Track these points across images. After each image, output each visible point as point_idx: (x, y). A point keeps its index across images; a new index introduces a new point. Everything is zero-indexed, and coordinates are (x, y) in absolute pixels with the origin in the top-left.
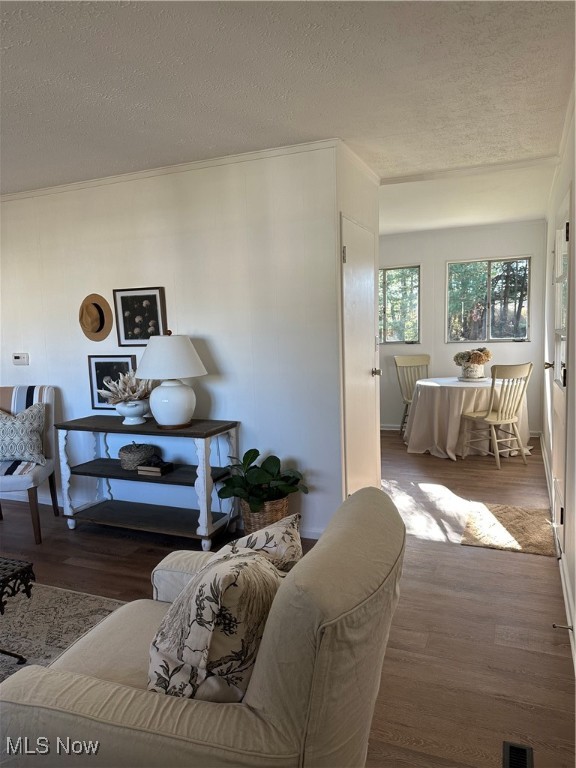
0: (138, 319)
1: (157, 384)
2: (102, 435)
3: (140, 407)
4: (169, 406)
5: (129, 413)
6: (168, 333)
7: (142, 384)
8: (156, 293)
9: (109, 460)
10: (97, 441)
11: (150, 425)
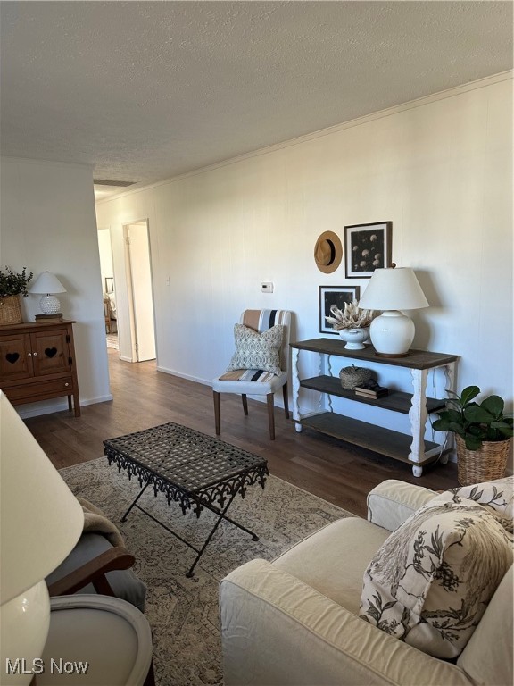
0: (364, 253)
1: (377, 314)
2: (326, 356)
3: (361, 334)
4: (388, 335)
5: (351, 339)
6: (392, 266)
7: (364, 313)
8: (384, 227)
9: (331, 378)
10: (322, 360)
11: (368, 352)
